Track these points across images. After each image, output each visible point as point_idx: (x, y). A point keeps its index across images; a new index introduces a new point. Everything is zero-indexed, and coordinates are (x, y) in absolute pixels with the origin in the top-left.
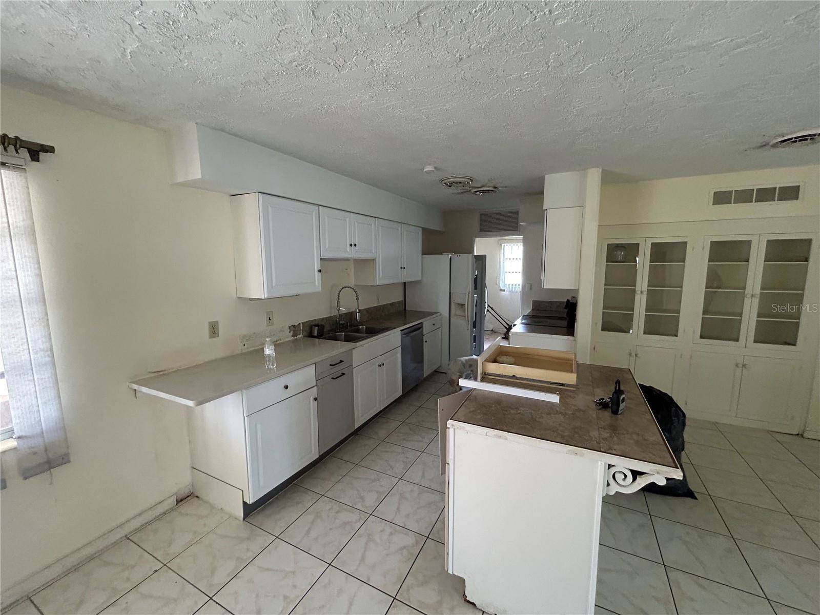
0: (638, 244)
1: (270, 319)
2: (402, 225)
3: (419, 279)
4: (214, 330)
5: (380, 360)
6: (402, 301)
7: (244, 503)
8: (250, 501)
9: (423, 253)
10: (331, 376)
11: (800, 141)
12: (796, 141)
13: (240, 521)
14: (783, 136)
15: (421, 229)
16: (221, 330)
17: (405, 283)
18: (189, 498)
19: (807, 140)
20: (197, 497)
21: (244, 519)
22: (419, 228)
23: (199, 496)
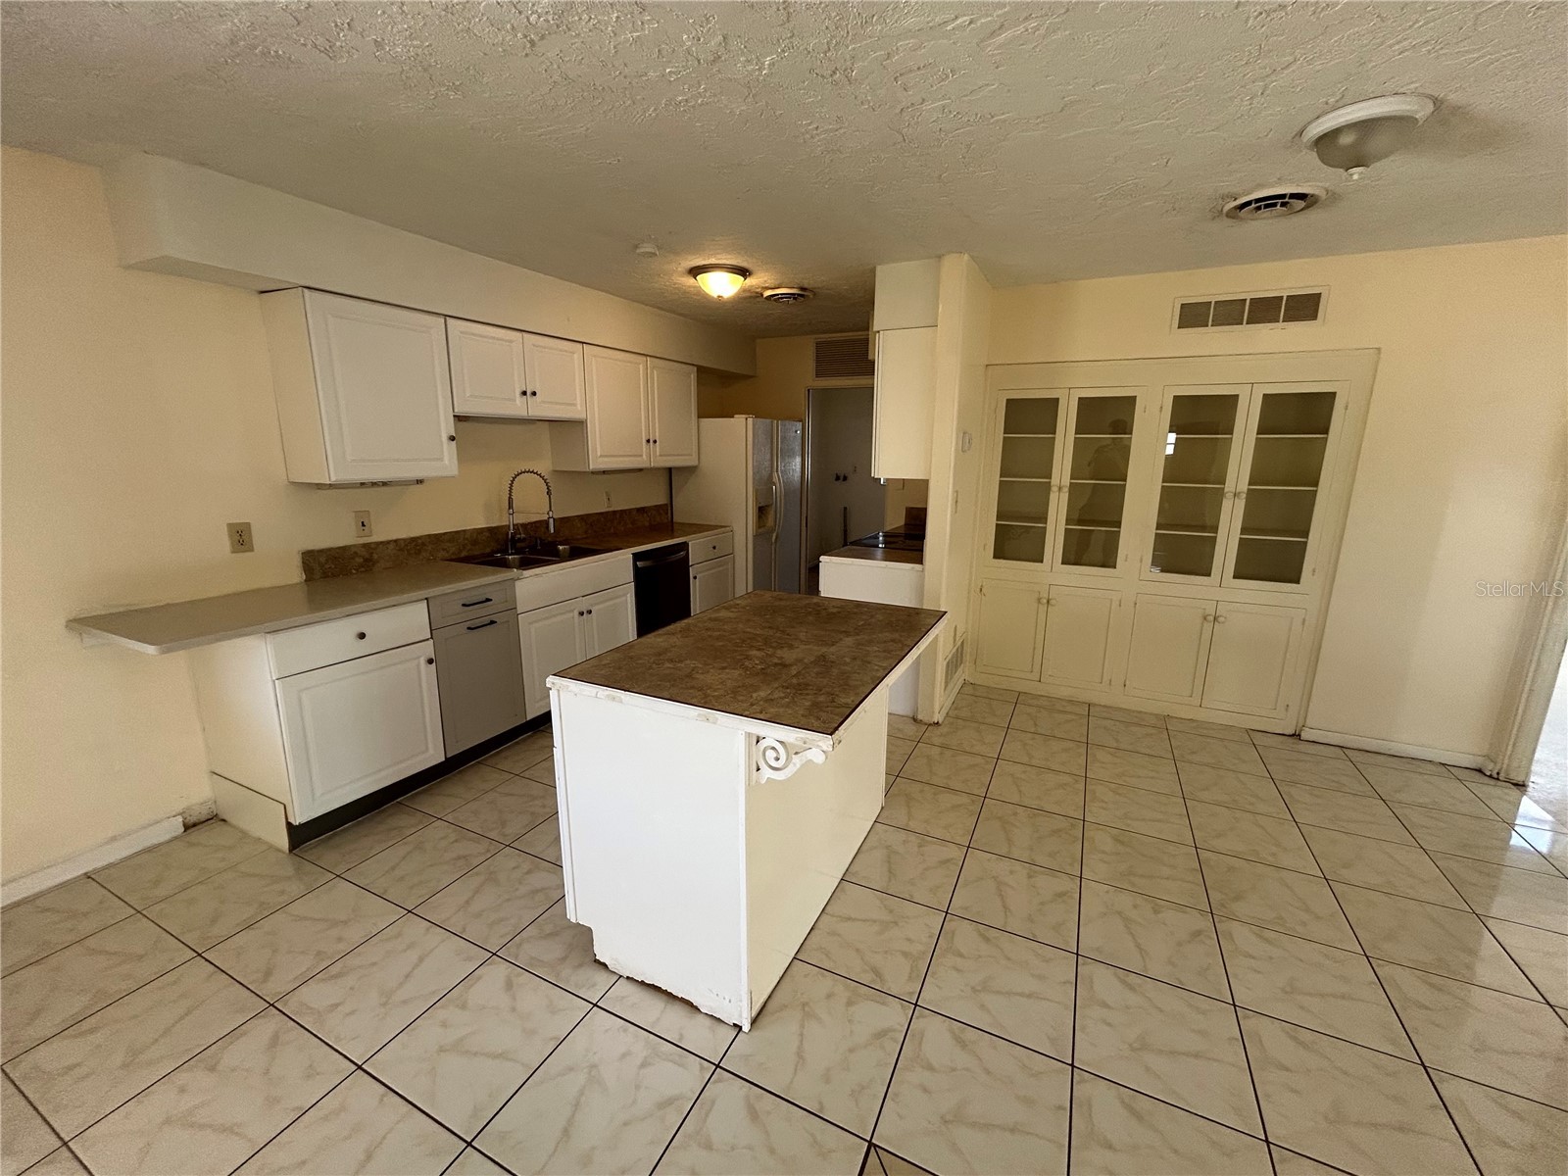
0: (1057, 400)
1: (363, 525)
2: (648, 358)
3: (695, 463)
4: (241, 537)
5: (584, 604)
6: (666, 505)
7: (289, 824)
8: (298, 819)
9: (700, 416)
10: (468, 624)
11: (1266, 206)
12: (1259, 208)
13: (284, 853)
14: (1235, 199)
15: (695, 368)
16: (257, 539)
17: (670, 470)
18: (212, 821)
19: (1275, 205)
20: (224, 820)
21: (290, 851)
22: (691, 367)
23: (225, 817)
